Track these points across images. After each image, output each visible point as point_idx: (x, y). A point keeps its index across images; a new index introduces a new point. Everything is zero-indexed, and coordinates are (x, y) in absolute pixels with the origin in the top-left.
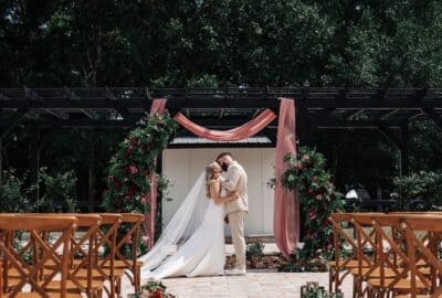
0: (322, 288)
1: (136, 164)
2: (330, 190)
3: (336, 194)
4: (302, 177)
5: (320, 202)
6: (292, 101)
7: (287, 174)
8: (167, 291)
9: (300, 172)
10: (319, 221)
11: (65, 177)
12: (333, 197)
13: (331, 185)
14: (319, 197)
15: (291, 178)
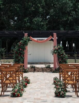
0: (58, 78)
1: (21, 48)
2: (64, 54)
3: (66, 55)
4: (58, 51)
5: (62, 57)
6: (56, 33)
7: (55, 50)
8: (28, 78)
9: (58, 50)
10: (62, 61)
11: (4, 49)
12: (65, 56)
13: (64, 53)
14: (62, 56)
15: (56, 51)
